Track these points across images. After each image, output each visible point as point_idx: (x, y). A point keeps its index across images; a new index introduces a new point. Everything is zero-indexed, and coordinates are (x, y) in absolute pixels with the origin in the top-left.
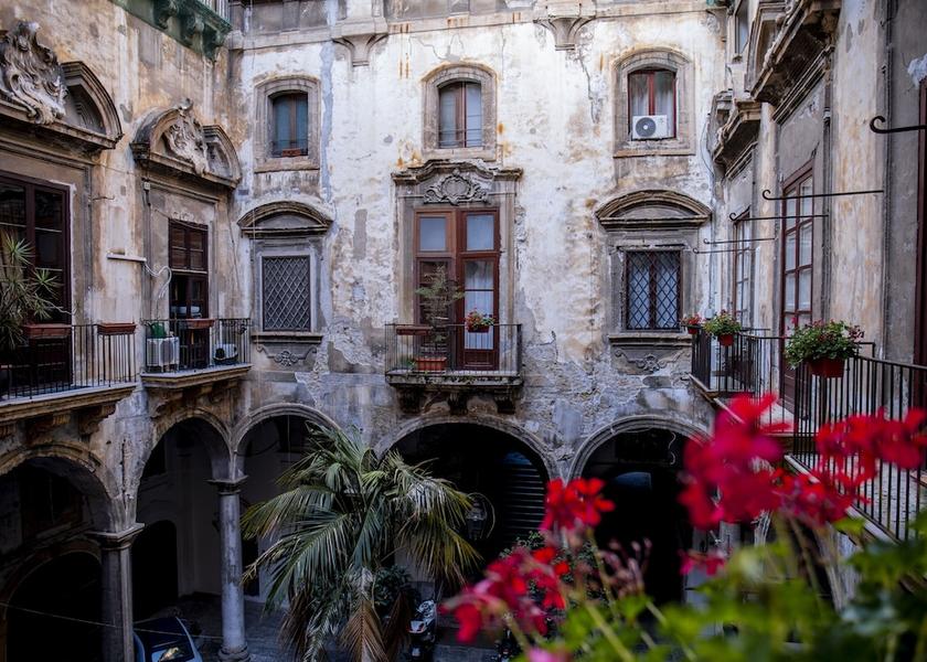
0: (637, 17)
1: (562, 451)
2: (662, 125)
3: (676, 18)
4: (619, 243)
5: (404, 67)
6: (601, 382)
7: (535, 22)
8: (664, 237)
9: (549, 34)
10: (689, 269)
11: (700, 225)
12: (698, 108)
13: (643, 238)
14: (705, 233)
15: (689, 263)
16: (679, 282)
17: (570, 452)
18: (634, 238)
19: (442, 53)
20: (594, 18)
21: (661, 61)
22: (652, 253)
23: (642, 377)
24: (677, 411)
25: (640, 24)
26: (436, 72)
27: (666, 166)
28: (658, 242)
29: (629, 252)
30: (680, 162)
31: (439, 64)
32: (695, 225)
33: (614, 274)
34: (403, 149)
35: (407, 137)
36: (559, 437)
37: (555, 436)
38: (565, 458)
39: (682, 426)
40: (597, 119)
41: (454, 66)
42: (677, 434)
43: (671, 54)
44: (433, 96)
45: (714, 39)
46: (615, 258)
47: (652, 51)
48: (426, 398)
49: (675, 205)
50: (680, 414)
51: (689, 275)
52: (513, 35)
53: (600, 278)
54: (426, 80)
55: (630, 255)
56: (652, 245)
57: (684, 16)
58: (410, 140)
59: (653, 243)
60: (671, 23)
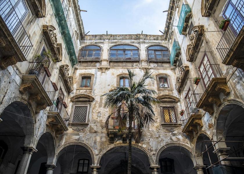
0: (159, 69)
1: (153, 153)
2: (166, 86)
3: (166, 70)
4: (161, 105)
5: (113, 74)
6: (161, 135)
7: (139, 68)
8: (170, 105)
9: (143, 71)
10: (177, 110)
11: (177, 102)
12: (173, 83)
13: (166, 104)
14: (179, 104)
15: (176, 109)
16: (175, 113)
17: (155, 153)
18: (164, 104)
19: (121, 72)
20: (151, 68)
21: (165, 76)
22: (168, 107)
23: (170, 133)
24: (180, 141)
25: (160, 70)
26: (120, 75)
27: (168, 92)
28: (169, 105)
29: (163, 107)
30: (171, 91)
31: (120, 73)
32: (176, 102)
33: (161, 111)
34: (112, 87)
35: (113, 85)
36: (152, 149)
37: (151, 148)
38: (154, 154)
39: (182, 144)
40: (153, 84)
41: (124, 74)
42: (181, 147)
43: (166, 75)
44: (119, 79)
45: (173, 73)
46: (160, 108)
47: (163, 74)
48: (116, 139)
49: (171, 98)
50: (181, 142)
51: (177, 112)
52: (135, 70)
53: (157, 112)
54: (118, 76)
55: (164, 107)
56: (168, 106)
57: (167, 70)
58: (114, 86)
59: (168, 105)
60: (165, 70)
